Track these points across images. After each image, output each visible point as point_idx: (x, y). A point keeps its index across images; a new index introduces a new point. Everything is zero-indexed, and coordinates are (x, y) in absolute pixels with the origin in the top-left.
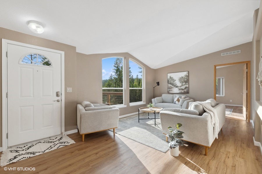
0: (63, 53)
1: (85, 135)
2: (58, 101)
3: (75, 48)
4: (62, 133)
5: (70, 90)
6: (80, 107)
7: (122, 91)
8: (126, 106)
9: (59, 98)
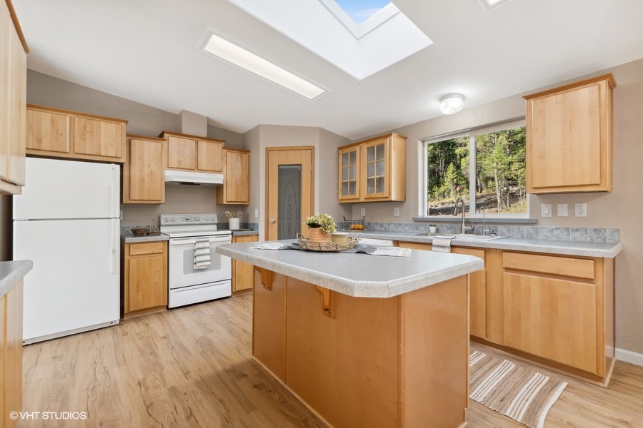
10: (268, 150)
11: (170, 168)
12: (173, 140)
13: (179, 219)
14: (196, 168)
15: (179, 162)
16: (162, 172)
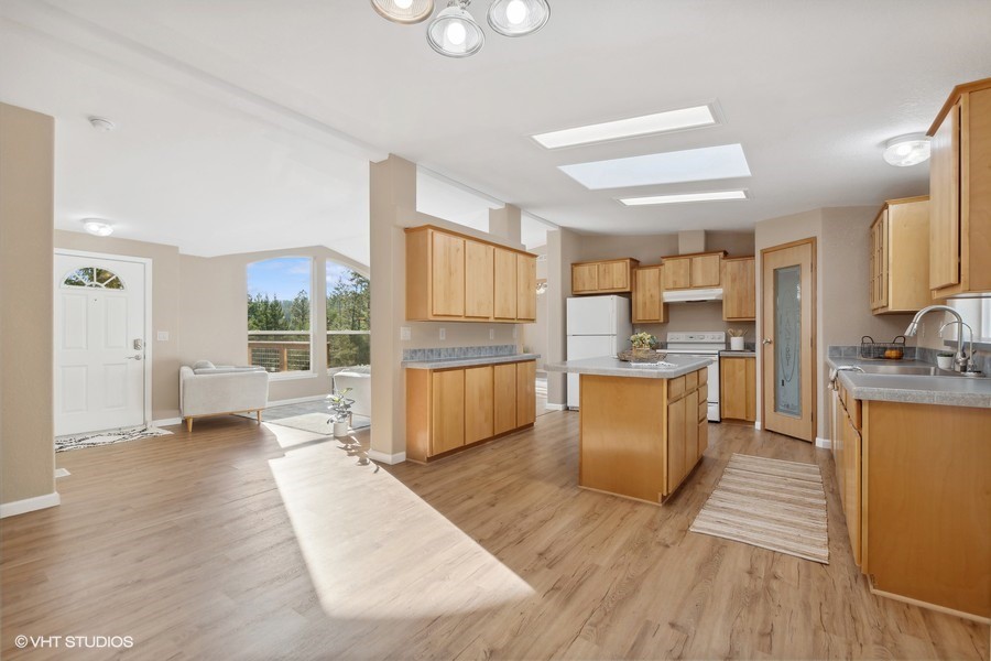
0: (149, 262)
1: (194, 419)
2: (137, 358)
3: (177, 248)
4: (145, 423)
5: (164, 336)
6: (187, 372)
7: (306, 337)
8: (316, 375)
9: (139, 353)
10: (764, 252)
11: (668, 289)
12: (669, 264)
13: (682, 336)
14: (691, 286)
15: (675, 282)
16: (660, 294)
